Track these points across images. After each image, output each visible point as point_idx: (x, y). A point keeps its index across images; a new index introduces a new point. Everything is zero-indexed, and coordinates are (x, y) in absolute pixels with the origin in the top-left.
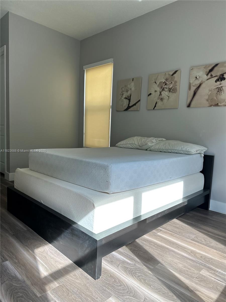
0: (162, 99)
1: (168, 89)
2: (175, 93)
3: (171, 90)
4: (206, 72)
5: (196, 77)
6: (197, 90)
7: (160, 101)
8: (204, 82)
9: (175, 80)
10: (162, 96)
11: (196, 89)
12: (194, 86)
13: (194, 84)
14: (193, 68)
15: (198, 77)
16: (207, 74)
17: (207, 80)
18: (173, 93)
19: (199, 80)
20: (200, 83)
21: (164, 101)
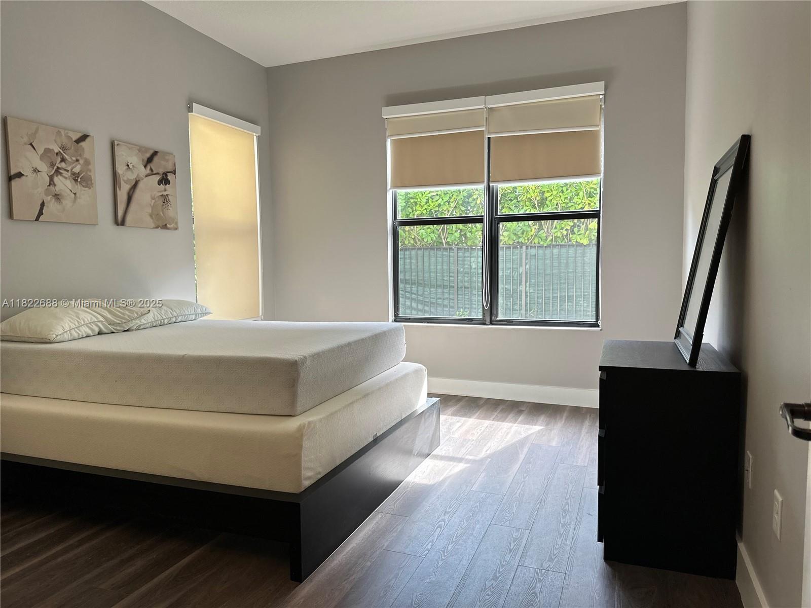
0: (58, 197)
1: (71, 174)
2: (90, 188)
3: (79, 180)
4: (143, 160)
5: (128, 165)
6: (132, 191)
7: (53, 200)
8: (143, 179)
9: (85, 156)
10: (57, 188)
11: (130, 190)
12: (126, 182)
13: (125, 179)
14: (120, 143)
15: (131, 166)
16: (144, 164)
17: (146, 176)
18: (83, 186)
19: (132, 172)
20: (136, 178)
21: (64, 202)
